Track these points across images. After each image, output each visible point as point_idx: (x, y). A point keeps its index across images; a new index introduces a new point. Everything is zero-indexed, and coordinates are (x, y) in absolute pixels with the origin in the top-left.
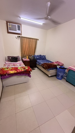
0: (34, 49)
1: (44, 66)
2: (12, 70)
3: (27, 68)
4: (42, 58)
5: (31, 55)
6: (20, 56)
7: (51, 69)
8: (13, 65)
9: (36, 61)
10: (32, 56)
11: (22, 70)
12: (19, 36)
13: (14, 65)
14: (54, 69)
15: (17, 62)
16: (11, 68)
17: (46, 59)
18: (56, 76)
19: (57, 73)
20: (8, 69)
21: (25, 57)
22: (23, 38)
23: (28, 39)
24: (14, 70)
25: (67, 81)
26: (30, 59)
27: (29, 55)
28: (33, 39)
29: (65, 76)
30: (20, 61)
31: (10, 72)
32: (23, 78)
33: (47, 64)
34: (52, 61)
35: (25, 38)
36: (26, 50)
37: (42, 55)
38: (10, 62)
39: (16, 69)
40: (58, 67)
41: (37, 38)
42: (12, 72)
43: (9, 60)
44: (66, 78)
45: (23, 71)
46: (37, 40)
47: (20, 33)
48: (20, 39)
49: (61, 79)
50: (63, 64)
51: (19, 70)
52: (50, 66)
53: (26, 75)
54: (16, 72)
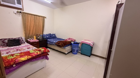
0: (41, 27)
1: (60, 44)
2: (21, 56)
3: (43, 50)
4: (53, 36)
5: (39, 35)
6: (23, 38)
7: (66, 46)
8: (15, 50)
9: (47, 41)
10: (41, 36)
11: (38, 53)
12: (19, 11)
13: (17, 50)
14: (69, 45)
15: (20, 45)
16: (19, 54)
17: (56, 37)
18: (72, 51)
19: (72, 49)
20: (13, 56)
21: (32, 37)
22: (27, 15)
23: (33, 16)
24: (25, 55)
25: (82, 54)
26: (38, 39)
27: (37, 35)
28: (39, 16)
29: (79, 50)
30: (24, 43)
31: (21, 59)
32: (39, 63)
33: (62, 42)
34: (63, 39)
35: (29, 15)
36: (32, 29)
37: (51, 34)
38: (7, 48)
39: (28, 53)
40: (73, 43)
41: (44, 16)
42: (23, 59)
43: (4, 45)
44: (80, 51)
45: (40, 54)
46: (44, 17)
47: (22, 8)
48: (21, 15)
49: (76, 54)
50: (75, 40)
51: (34, 54)
52: (65, 43)
53: (43, 58)
54: (29, 57)
